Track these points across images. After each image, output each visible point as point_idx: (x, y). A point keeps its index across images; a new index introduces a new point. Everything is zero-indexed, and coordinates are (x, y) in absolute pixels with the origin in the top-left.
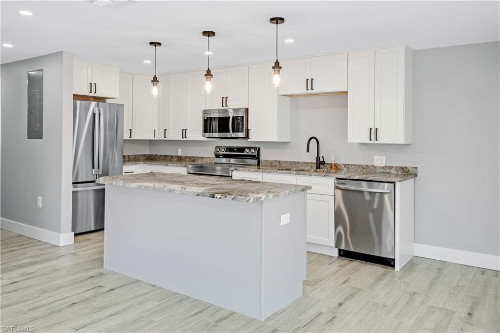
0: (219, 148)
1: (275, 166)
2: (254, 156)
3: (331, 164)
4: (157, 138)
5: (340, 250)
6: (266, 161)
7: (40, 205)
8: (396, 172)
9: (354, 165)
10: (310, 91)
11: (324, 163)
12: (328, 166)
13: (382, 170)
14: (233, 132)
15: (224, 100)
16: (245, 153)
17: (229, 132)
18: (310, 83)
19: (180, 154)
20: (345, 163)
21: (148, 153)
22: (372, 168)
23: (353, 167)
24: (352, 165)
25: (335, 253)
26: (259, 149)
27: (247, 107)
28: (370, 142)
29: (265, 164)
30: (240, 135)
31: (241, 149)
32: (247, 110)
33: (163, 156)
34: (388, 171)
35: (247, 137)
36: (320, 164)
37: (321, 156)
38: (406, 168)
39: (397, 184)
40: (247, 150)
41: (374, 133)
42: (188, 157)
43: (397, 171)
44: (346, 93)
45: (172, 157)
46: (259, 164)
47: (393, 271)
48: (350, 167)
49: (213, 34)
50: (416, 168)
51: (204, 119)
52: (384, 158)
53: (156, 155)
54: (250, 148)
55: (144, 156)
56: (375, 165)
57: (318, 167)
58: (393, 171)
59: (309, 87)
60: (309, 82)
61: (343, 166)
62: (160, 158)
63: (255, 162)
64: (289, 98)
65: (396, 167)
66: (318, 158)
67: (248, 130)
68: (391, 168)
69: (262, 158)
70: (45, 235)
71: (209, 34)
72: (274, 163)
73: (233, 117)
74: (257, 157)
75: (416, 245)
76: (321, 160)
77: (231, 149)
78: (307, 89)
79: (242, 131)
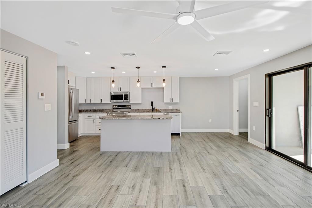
0: (116, 106)
1: (137, 111)
4: (86, 103)
10: (152, 87)
12: (156, 110)
14: (124, 100)
15: (120, 89)
16: (126, 107)
17: (123, 100)
29: (133, 110)
30: (128, 101)
31: (124, 106)
32: (129, 92)
33: (86, 110)
36: (153, 109)
40: (127, 106)
41: (172, 100)
42: (99, 110)
44: (164, 88)
45: (91, 110)
49: (140, 67)
51: (111, 95)
52: (171, 107)
53: (82, 110)
57: (153, 110)
58: (174, 110)
60: (152, 84)
62: (84, 111)
63: (130, 110)
66: (153, 107)
68: (173, 109)
71: (138, 67)
73: (124, 95)
74: (130, 108)
76: (154, 108)
77: (119, 106)
79: (128, 100)
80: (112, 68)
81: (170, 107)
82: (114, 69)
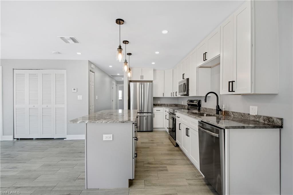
8: (263, 122)
9: (237, 113)
13: (253, 119)
20: (232, 111)
22: (247, 116)
23: (237, 114)
34: (258, 120)
36: (218, 111)
38: (271, 118)
43: (264, 120)
48: (235, 114)
50: (282, 119)
56: (250, 114)
61: (231, 113)
65: (264, 117)
81: (254, 107)
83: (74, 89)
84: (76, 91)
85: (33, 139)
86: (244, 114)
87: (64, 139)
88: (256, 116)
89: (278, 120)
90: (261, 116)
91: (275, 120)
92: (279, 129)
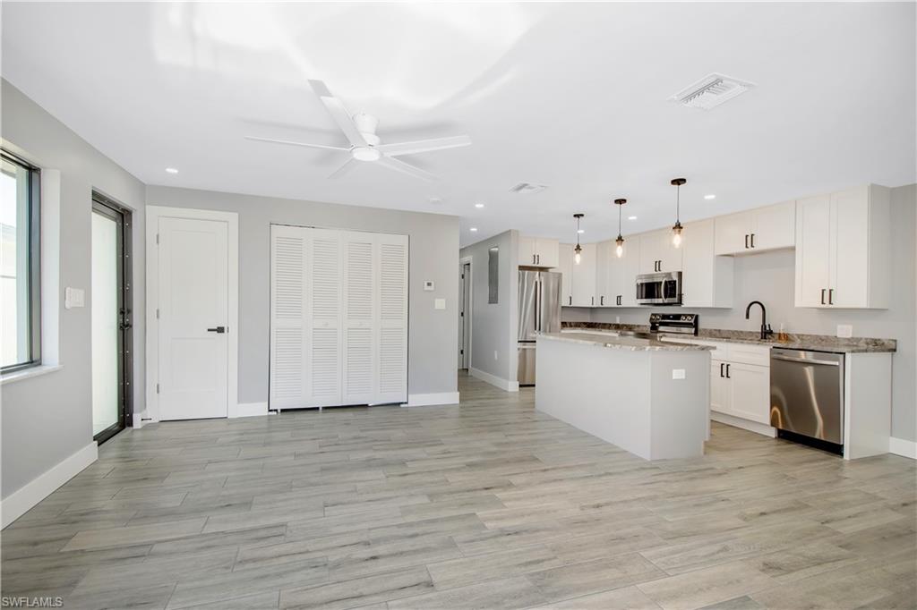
0: (655, 315)
2: (691, 324)
3: (780, 334)
4: (595, 306)
5: (780, 431)
6: (705, 330)
7: (496, 357)
10: (751, 249)
11: (771, 332)
12: (777, 337)
13: (846, 342)
14: (666, 297)
15: (658, 264)
16: (681, 321)
17: (661, 297)
18: (750, 240)
19: (618, 322)
20: (798, 333)
21: (589, 321)
24: (808, 336)
25: (772, 433)
26: (697, 316)
27: (680, 270)
28: (823, 306)
29: (703, 333)
30: (676, 300)
31: (678, 317)
32: (680, 274)
34: (855, 343)
35: (680, 303)
36: (766, 333)
37: (767, 324)
38: (880, 340)
39: (848, 356)
40: (683, 318)
41: (826, 295)
42: (626, 325)
43: (867, 344)
44: (793, 249)
46: (696, 333)
47: (841, 460)
48: (804, 337)
49: (625, 201)
50: (895, 341)
51: (638, 285)
52: (850, 327)
54: (686, 316)
55: (585, 323)
56: (838, 336)
57: (764, 338)
59: (749, 245)
60: (749, 238)
61: (796, 337)
63: (693, 330)
64: (732, 258)
65: (866, 339)
66: (764, 326)
67: (681, 295)
69: (701, 326)
70: (498, 382)
71: (620, 201)
72: (714, 332)
73: (666, 282)
74: (695, 325)
75: (891, 438)
76: (768, 329)
77: (664, 317)
78: (747, 247)
79: (675, 297)
80: (575, 216)
81: (845, 327)
82: (581, 218)
83: (429, 284)
84: (431, 288)
85: (318, 408)
86: (827, 337)
87: (402, 406)
88: (852, 338)
89: (891, 342)
90: (861, 339)
91: (886, 342)
92: (890, 353)
